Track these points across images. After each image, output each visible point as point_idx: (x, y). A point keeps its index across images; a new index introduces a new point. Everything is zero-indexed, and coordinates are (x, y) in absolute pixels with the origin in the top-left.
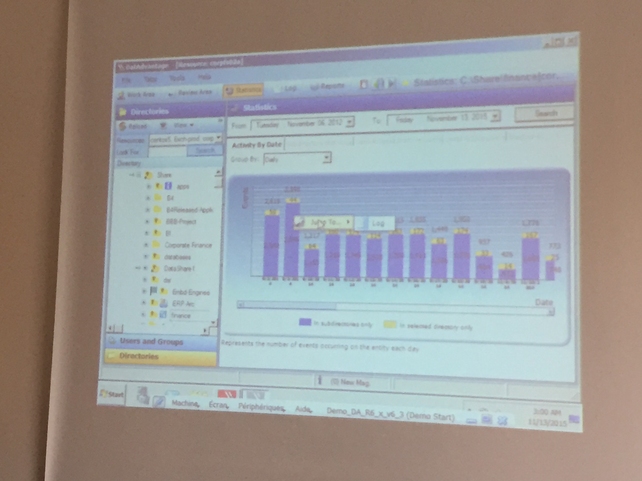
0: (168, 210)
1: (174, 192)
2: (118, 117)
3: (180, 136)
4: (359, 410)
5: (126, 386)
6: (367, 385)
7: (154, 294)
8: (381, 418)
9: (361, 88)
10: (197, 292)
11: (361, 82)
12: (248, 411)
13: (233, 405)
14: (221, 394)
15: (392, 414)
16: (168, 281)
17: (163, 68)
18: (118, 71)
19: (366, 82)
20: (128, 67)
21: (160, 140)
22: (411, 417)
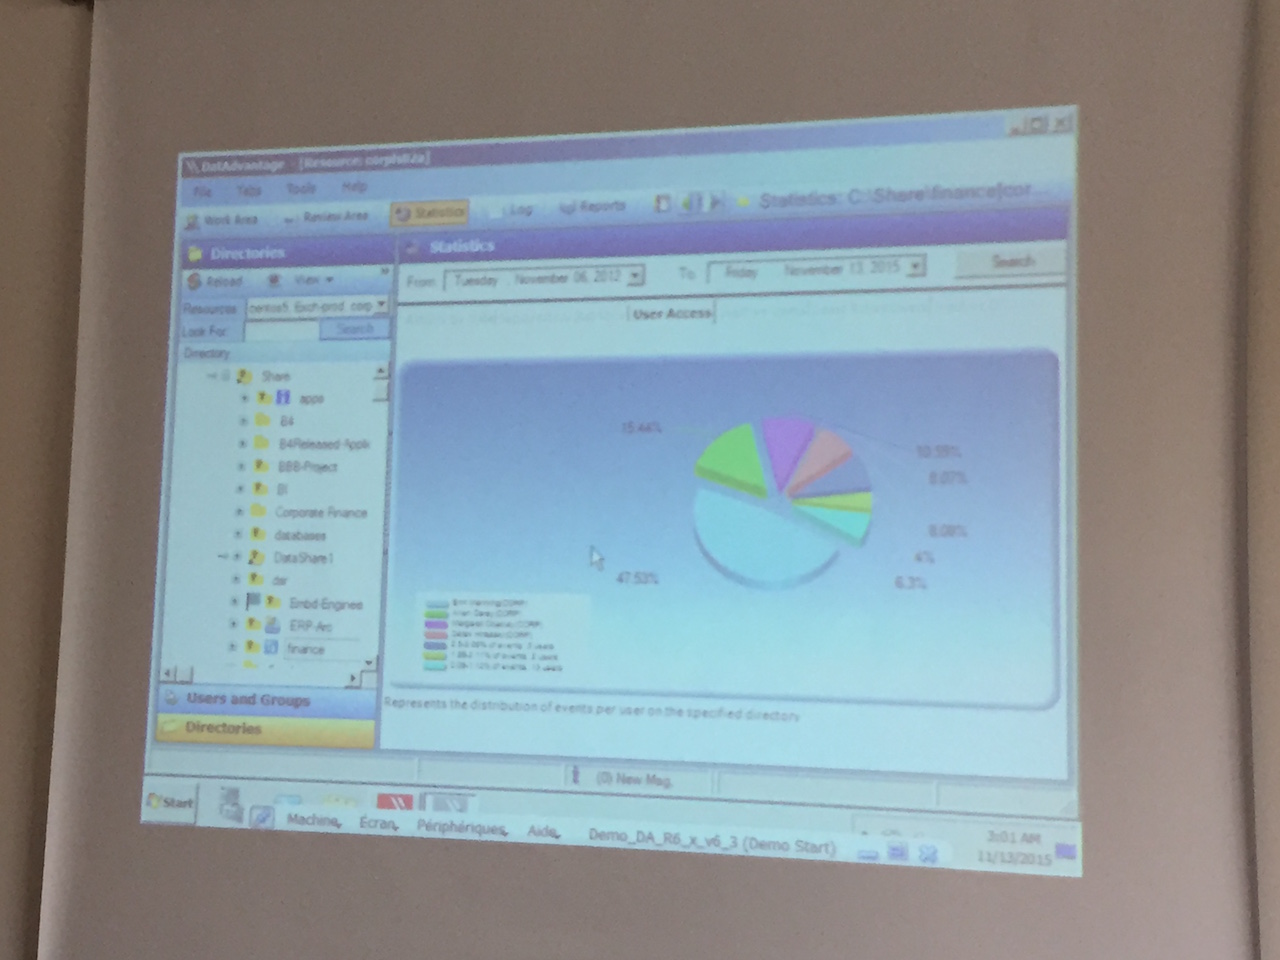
0: (284, 444)
1: (294, 408)
2: (187, 264)
3: (307, 301)
4: (650, 833)
5: (198, 788)
6: (667, 784)
7: (252, 608)
8: (693, 849)
9: (658, 209)
10: (338, 603)
11: (659, 199)
12: (436, 834)
13: (406, 824)
14: (384, 802)
15: (715, 841)
16: (281, 581)
17: (274, 170)
18: (187, 173)
19: (667, 198)
20: (206, 167)
21: (267, 308)
22: (751, 848)
